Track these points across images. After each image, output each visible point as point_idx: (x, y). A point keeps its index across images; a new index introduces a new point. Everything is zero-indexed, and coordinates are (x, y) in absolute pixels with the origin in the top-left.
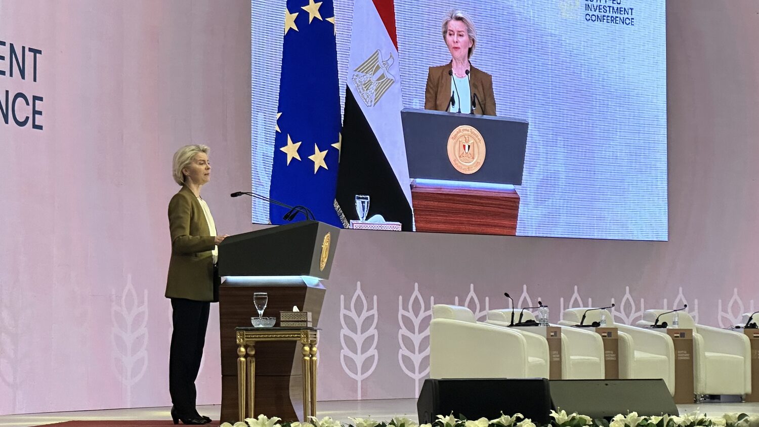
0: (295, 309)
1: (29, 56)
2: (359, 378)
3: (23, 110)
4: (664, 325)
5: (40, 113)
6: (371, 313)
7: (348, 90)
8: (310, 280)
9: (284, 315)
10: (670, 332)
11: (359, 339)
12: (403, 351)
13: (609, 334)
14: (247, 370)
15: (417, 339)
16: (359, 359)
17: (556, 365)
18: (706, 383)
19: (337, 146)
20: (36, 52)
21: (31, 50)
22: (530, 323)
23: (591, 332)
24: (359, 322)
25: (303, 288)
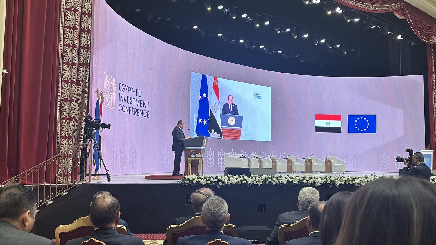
0: (199, 153)
1: (147, 103)
2: (210, 167)
3: (145, 114)
4: (270, 158)
5: (149, 114)
6: (213, 154)
7: (211, 110)
8: (202, 148)
9: (197, 155)
10: (271, 159)
11: (210, 160)
12: (219, 162)
13: (260, 160)
14: (190, 165)
15: (222, 160)
16: (210, 164)
17: (249, 165)
18: (278, 170)
19: (209, 120)
20: (148, 102)
21: (147, 102)
22: (244, 157)
23: (256, 159)
24: (210, 156)
25: (201, 149)
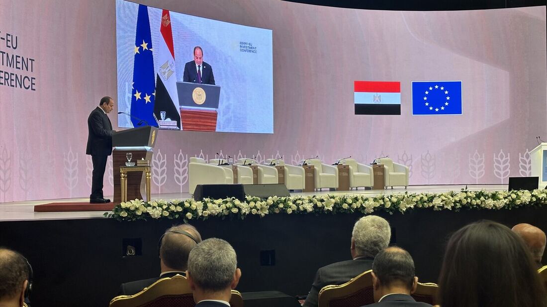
0: (143, 159)
1: (30, 62)
2: (159, 185)
3: (27, 83)
4: (274, 164)
5: (34, 84)
6: (164, 161)
7: (158, 74)
8: (148, 148)
9: (139, 162)
10: (276, 167)
11: (159, 171)
12: (176, 175)
13: (255, 168)
14: (124, 183)
15: (181, 170)
16: (159, 178)
17: (236, 179)
18: (290, 186)
19: (154, 94)
20: (32, 60)
21: (30, 59)
22: (226, 164)
23: (248, 167)
24: (159, 164)
25: (145, 151)
